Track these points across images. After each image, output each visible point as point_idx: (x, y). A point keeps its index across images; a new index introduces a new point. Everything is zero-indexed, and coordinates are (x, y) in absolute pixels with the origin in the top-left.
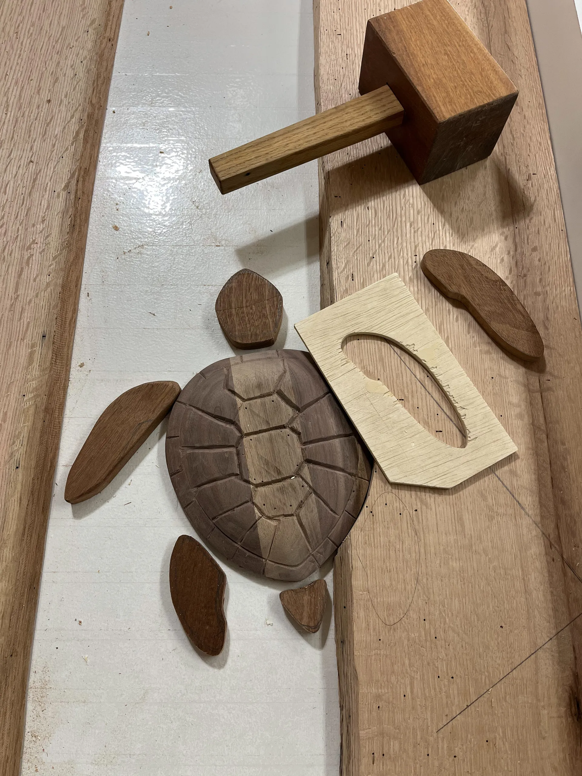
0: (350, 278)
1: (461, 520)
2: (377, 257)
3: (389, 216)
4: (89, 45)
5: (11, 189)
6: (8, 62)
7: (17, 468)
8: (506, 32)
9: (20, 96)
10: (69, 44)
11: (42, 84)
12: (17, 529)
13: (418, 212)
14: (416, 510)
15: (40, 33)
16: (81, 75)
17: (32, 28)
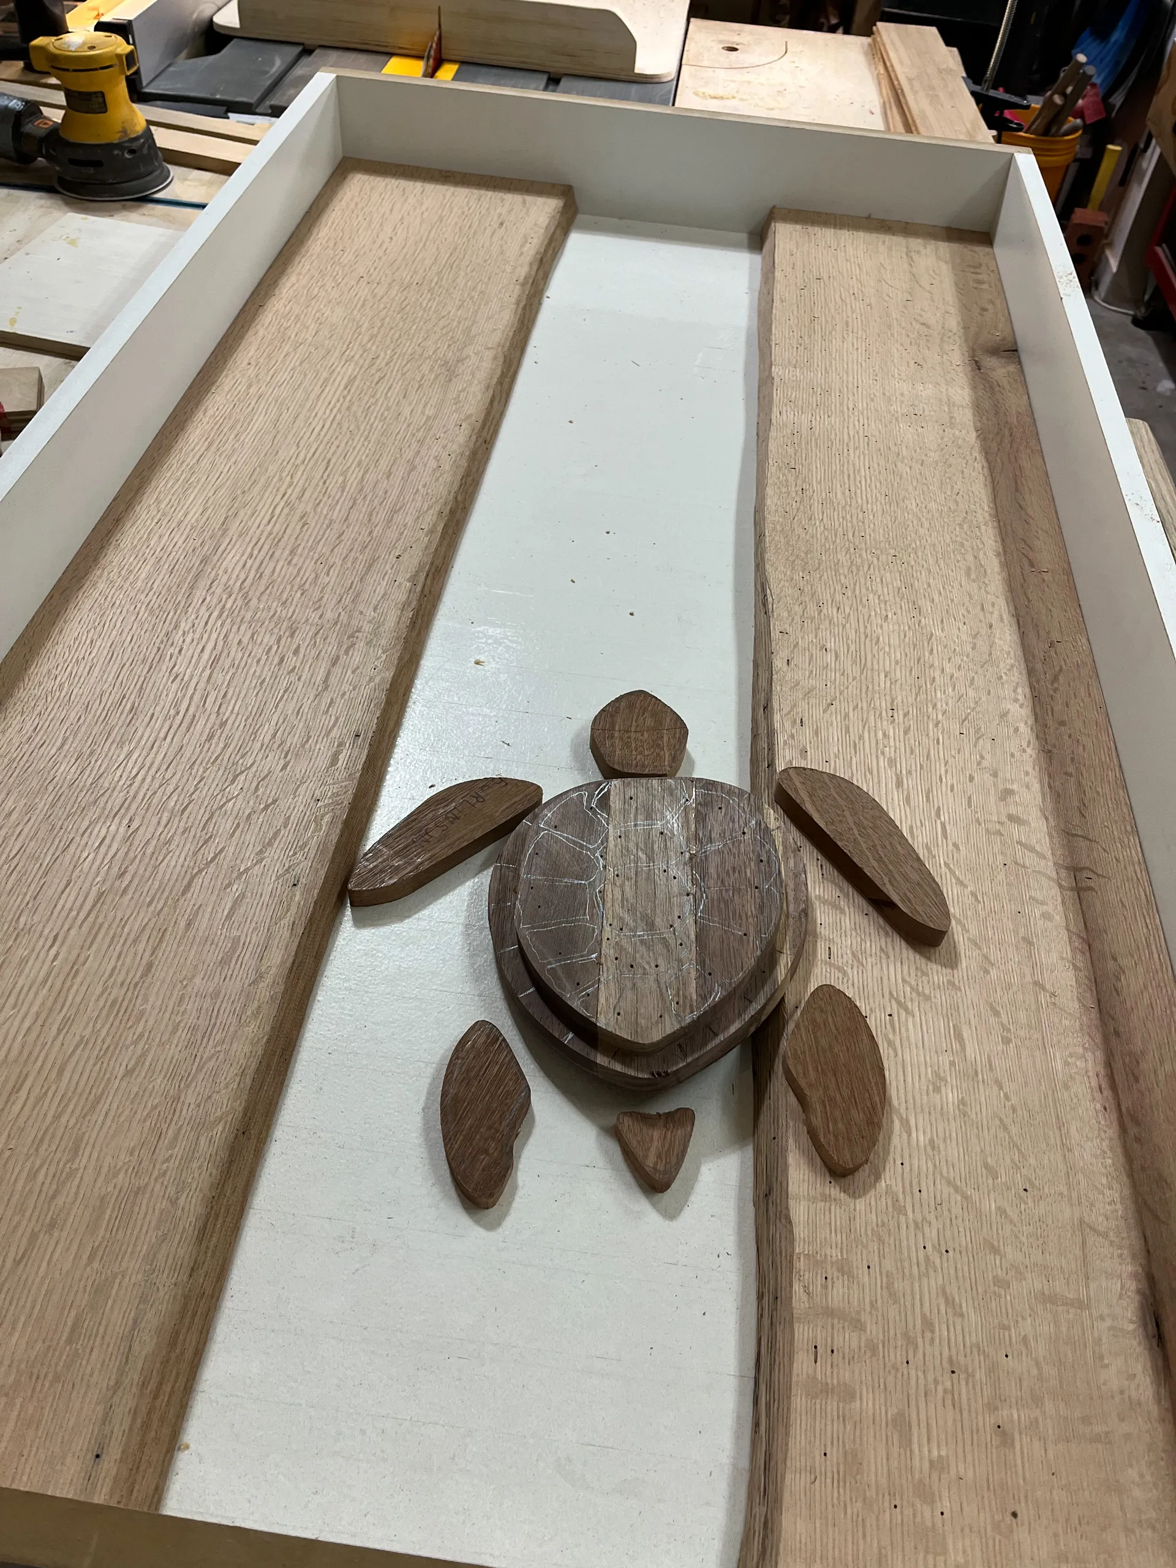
0: (798, 722)
1: (959, 1037)
2: (836, 703)
3: (855, 662)
4: (461, 439)
5: (336, 572)
6: (351, 442)
7: (295, 885)
8: (1017, 490)
9: (363, 478)
10: (435, 435)
11: (394, 469)
12: (283, 963)
13: (897, 663)
14: (890, 1015)
15: (397, 418)
16: (447, 468)
17: (386, 413)
